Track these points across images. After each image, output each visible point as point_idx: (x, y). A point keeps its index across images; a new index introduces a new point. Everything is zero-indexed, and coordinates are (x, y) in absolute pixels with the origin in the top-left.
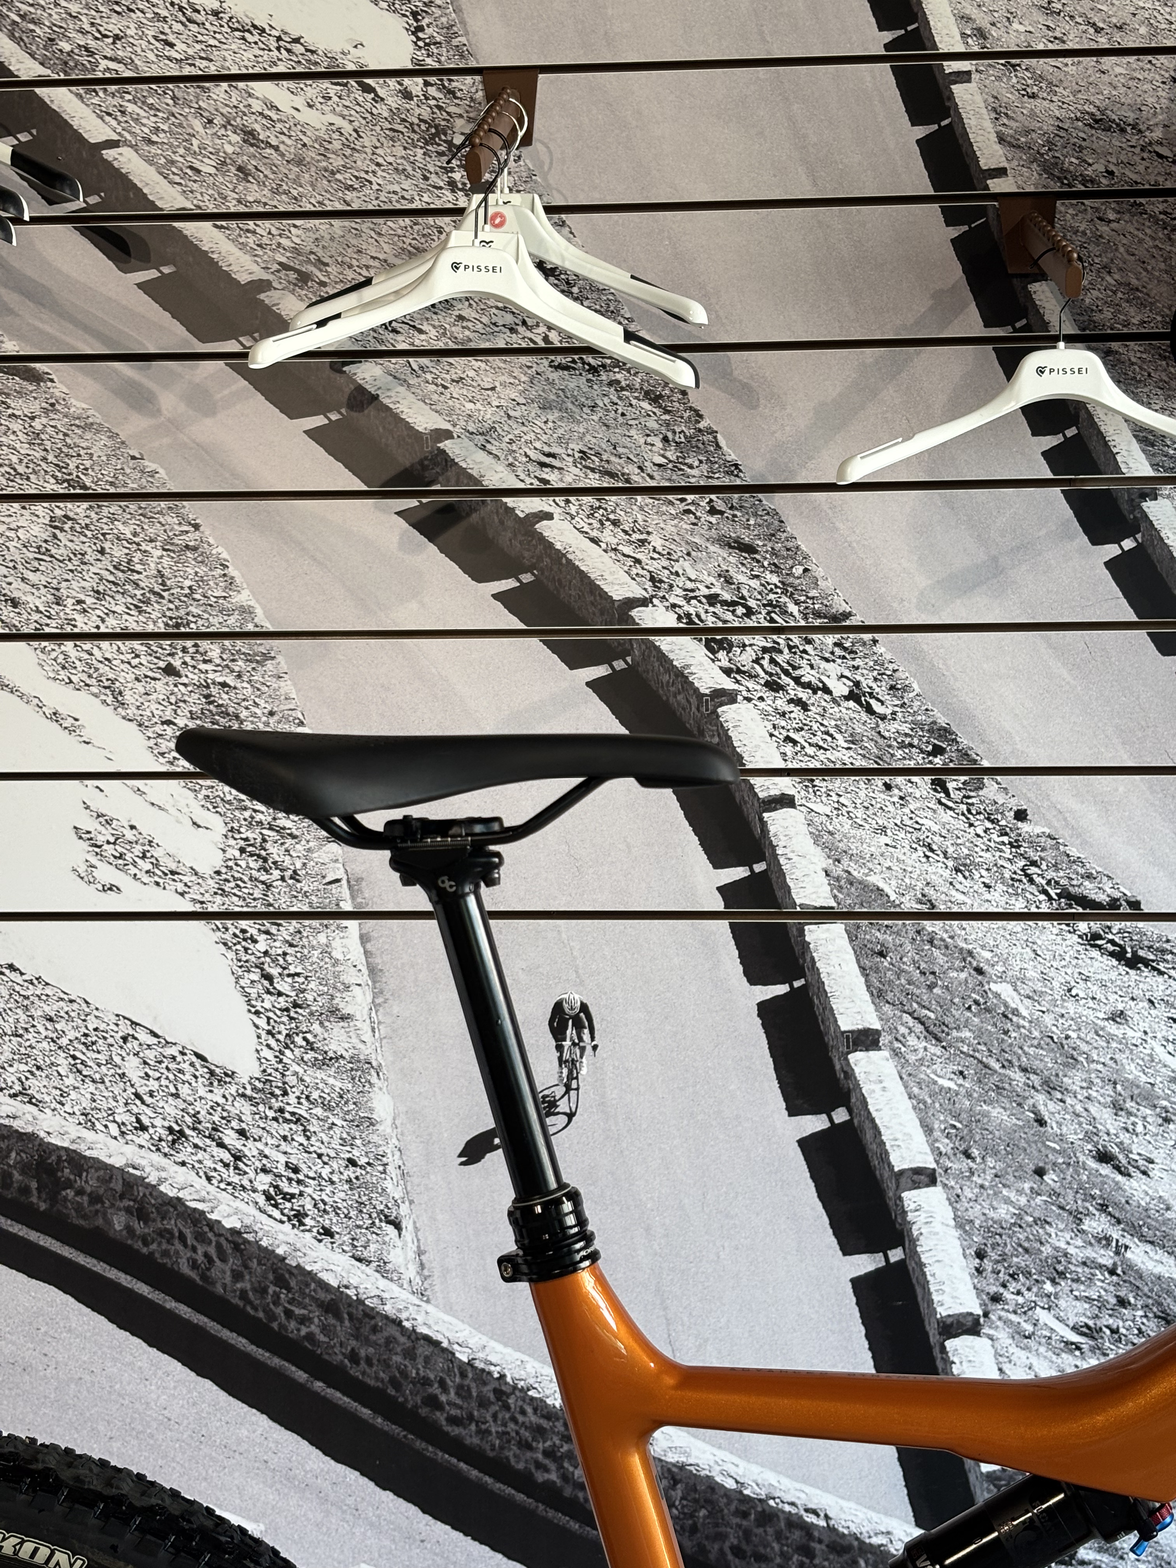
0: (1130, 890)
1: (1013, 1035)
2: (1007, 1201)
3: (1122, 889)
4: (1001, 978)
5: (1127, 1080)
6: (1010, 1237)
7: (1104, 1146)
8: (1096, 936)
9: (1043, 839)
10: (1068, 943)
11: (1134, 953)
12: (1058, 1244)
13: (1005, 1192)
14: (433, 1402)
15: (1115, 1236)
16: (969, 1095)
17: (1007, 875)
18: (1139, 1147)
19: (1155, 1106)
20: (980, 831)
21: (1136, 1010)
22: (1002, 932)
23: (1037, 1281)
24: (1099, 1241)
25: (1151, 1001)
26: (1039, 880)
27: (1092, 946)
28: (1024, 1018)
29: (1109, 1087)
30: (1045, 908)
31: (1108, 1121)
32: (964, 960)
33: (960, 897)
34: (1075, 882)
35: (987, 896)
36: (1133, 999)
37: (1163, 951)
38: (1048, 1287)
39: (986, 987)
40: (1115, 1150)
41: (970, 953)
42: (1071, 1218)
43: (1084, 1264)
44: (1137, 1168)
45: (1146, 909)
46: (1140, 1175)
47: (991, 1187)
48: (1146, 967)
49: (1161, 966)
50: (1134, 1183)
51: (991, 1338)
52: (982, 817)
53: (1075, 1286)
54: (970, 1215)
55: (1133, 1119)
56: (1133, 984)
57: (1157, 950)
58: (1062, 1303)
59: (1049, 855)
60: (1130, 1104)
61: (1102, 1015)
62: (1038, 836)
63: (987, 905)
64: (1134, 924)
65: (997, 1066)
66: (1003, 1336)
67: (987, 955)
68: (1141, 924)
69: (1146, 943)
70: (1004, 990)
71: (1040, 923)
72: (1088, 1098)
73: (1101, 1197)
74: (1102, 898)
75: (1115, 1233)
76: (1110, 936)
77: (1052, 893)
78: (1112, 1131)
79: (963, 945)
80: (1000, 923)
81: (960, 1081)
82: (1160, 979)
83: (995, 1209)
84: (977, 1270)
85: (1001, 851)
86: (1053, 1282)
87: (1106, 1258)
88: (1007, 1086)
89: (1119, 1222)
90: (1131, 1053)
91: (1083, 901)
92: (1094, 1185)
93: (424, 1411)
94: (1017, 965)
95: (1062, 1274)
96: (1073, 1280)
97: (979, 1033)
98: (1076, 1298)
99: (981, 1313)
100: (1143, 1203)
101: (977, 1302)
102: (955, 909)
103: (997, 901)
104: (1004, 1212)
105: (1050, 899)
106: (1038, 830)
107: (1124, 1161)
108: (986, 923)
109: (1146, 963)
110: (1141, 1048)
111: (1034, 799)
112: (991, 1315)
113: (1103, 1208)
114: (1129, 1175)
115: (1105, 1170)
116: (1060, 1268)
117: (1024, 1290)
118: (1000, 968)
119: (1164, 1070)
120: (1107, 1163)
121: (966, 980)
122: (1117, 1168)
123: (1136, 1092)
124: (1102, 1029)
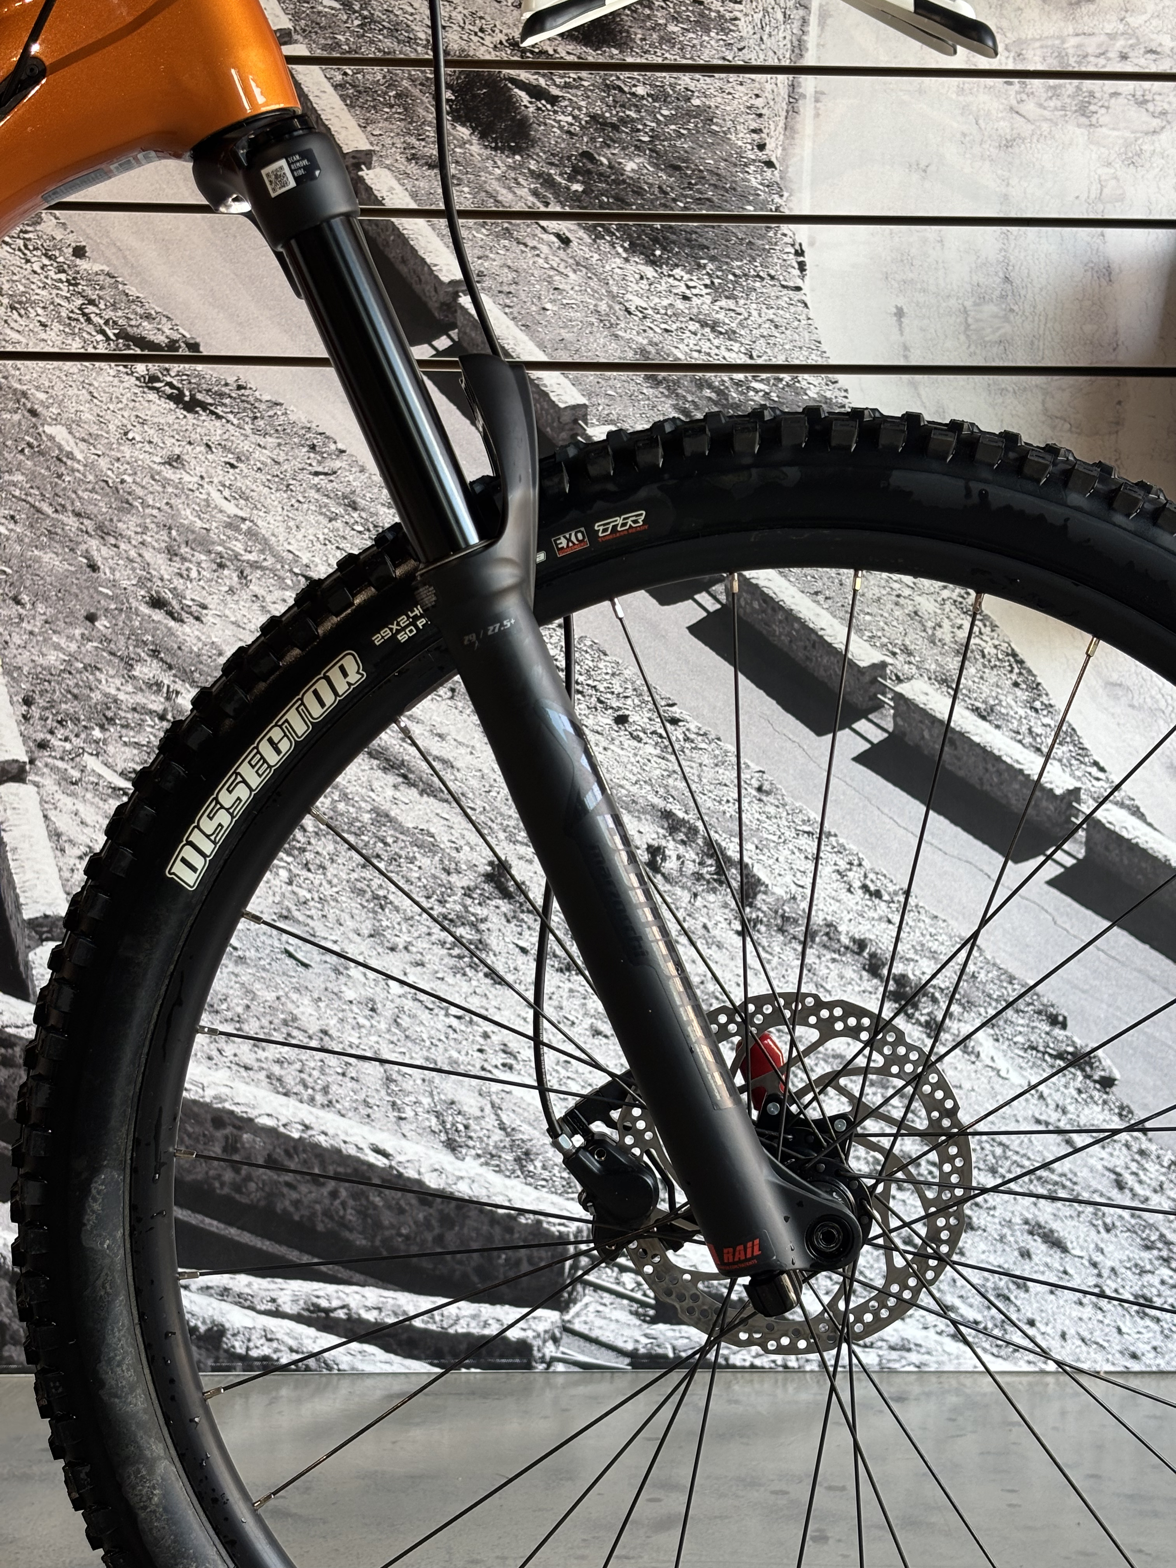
0: (189, 331)
1: (68, 479)
2: (57, 647)
3: (181, 331)
4: (56, 420)
5: (182, 525)
6: (58, 683)
7: (157, 592)
8: (154, 379)
9: (102, 278)
10: (126, 385)
11: (192, 396)
12: (108, 690)
13: (55, 638)
15: (166, 682)
16: (20, 540)
17: (64, 314)
18: (192, 593)
19: (210, 552)
20: (36, 267)
21: (193, 454)
22: (57, 373)
23: (85, 727)
24: (150, 686)
25: (208, 446)
26: (96, 319)
27: (151, 388)
28: (79, 462)
29: (164, 533)
30: (102, 349)
31: (162, 566)
32: (18, 401)
33: (15, 336)
34: (133, 323)
35: (43, 336)
36: (190, 443)
37: (222, 395)
38: (97, 733)
39: (41, 430)
40: (169, 596)
41: (24, 394)
42: (122, 665)
43: (134, 709)
44: (191, 613)
45: (205, 351)
46: (193, 621)
47: (41, 633)
48: (204, 410)
49: (219, 410)
50: (187, 629)
51: (36, 785)
52: (39, 253)
53: (124, 731)
54: (19, 662)
55: (187, 564)
56: (190, 428)
57: (216, 393)
58: (111, 749)
59: (108, 293)
60: (184, 550)
61: (158, 460)
62: (97, 274)
63: (42, 344)
64: (193, 366)
65: (49, 511)
66: (49, 783)
67: (42, 396)
68: (199, 367)
69: (205, 386)
70: (59, 432)
71: (97, 364)
72: (143, 543)
73: (153, 643)
74: (161, 339)
75: (166, 679)
76: (168, 379)
77: (110, 333)
78: (166, 577)
79: (17, 386)
80: (56, 364)
81: (12, 526)
82: (218, 423)
83: (43, 655)
84: (24, 716)
85: (59, 289)
86: (102, 727)
87: (157, 703)
88: (59, 531)
89: (170, 667)
90: (187, 496)
91: (141, 342)
92: (146, 631)
94: (72, 407)
95: (111, 720)
96: (122, 726)
97: (32, 477)
98: (125, 744)
99: (27, 760)
100: (195, 649)
101: (24, 749)
102: (10, 348)
103: (53, 341)
104: (53, 659)
105: (108, 339)
106: (97, 268)
107: (177, 607)
108: (41, 364)
109: (204, 406)
110: (197, 494)
111: (92, 235)
112: (37, 763)
113: (155, 654)
114: (182, 621)
115: (158, 615)
116: (110, 714)
117: (72, 737)
118: (54, 410)
119: (219, 515)
120: (160, 608)
121: (20, 423)
122: (171, 614)
123: (191, 537)
124: (159, 473)
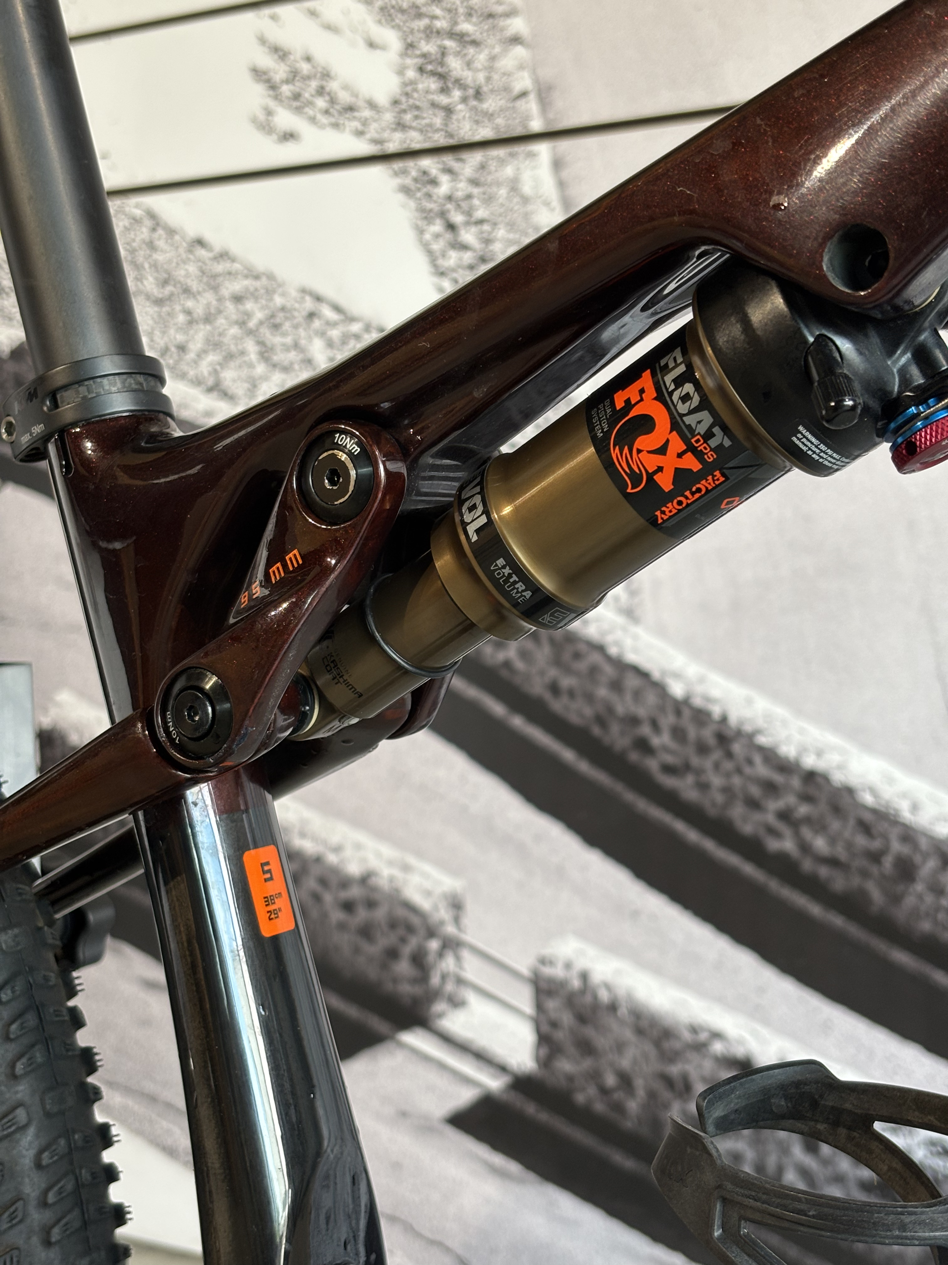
14: (643, 746)
93: (634, 757)
